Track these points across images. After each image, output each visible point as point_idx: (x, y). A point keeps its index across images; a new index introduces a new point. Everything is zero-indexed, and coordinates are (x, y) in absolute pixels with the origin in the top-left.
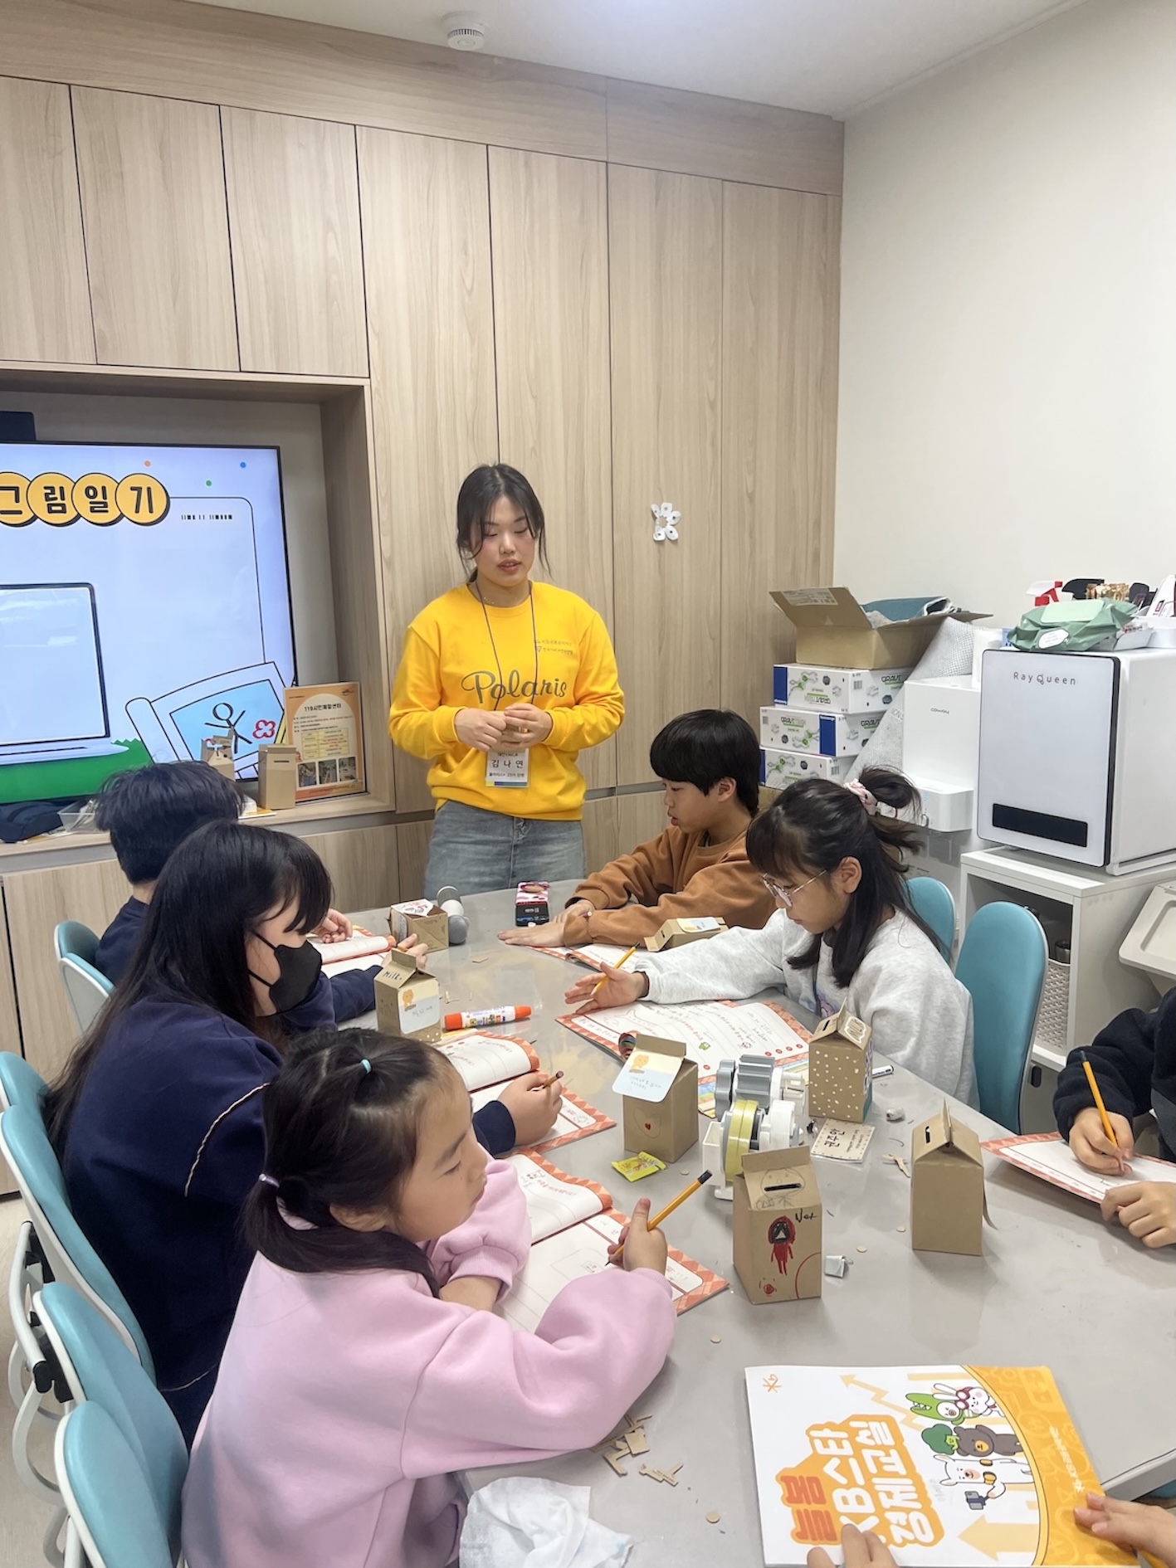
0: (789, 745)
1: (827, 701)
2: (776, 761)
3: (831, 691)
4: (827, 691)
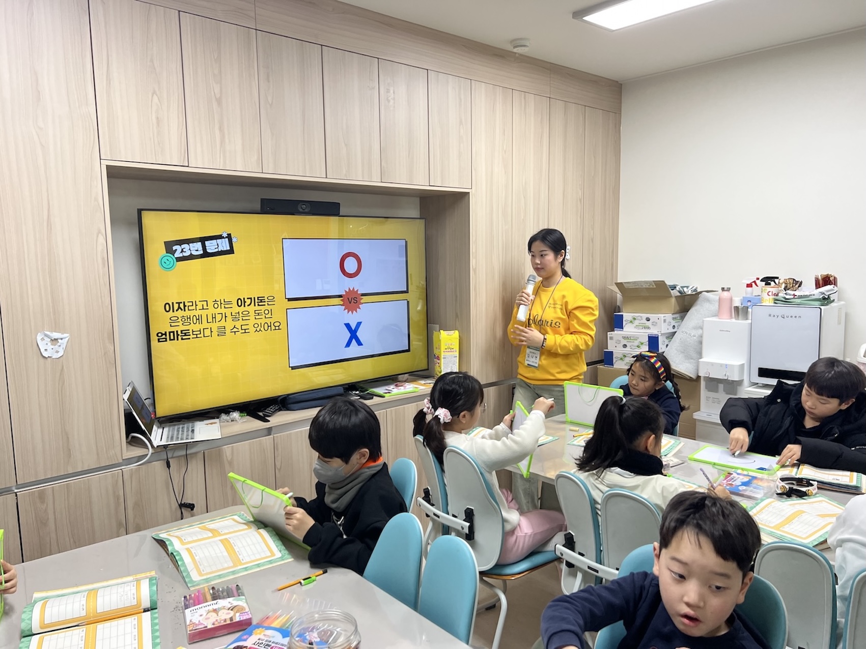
0: (628, 349)
1: (649, 328)
2: (621, 356)
3: (651, 324)
4: (648, 324)
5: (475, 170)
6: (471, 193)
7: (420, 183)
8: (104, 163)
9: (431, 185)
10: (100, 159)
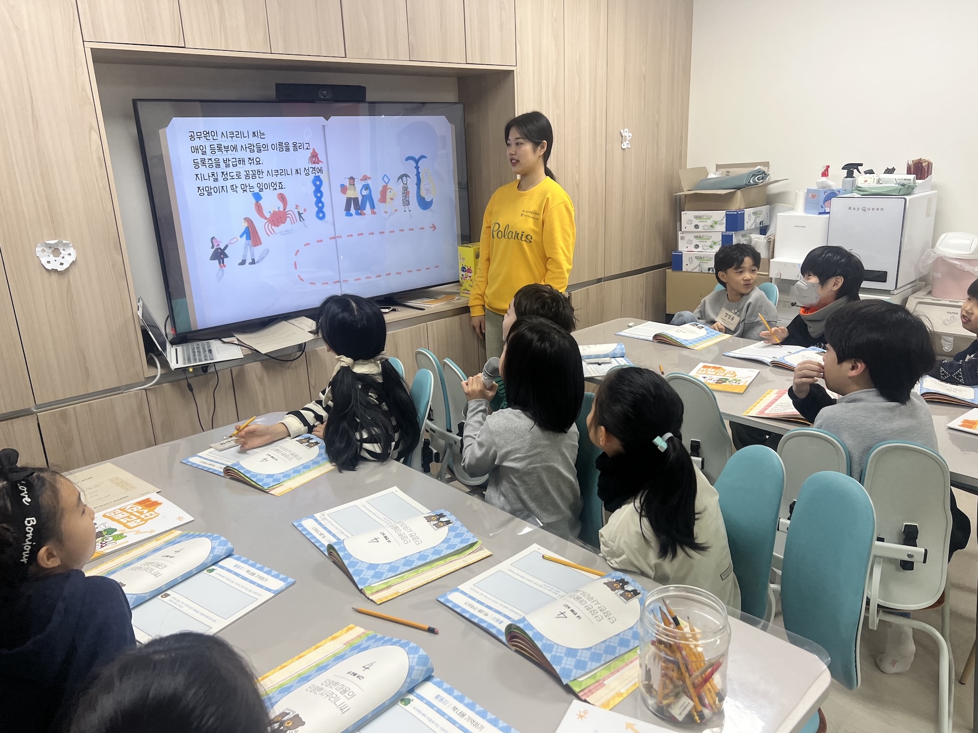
5: (520, 43)
6: (515, 72)
7: (456, 60)
8: (89, 46)
9: (468, 62)
10: (83, 41)
